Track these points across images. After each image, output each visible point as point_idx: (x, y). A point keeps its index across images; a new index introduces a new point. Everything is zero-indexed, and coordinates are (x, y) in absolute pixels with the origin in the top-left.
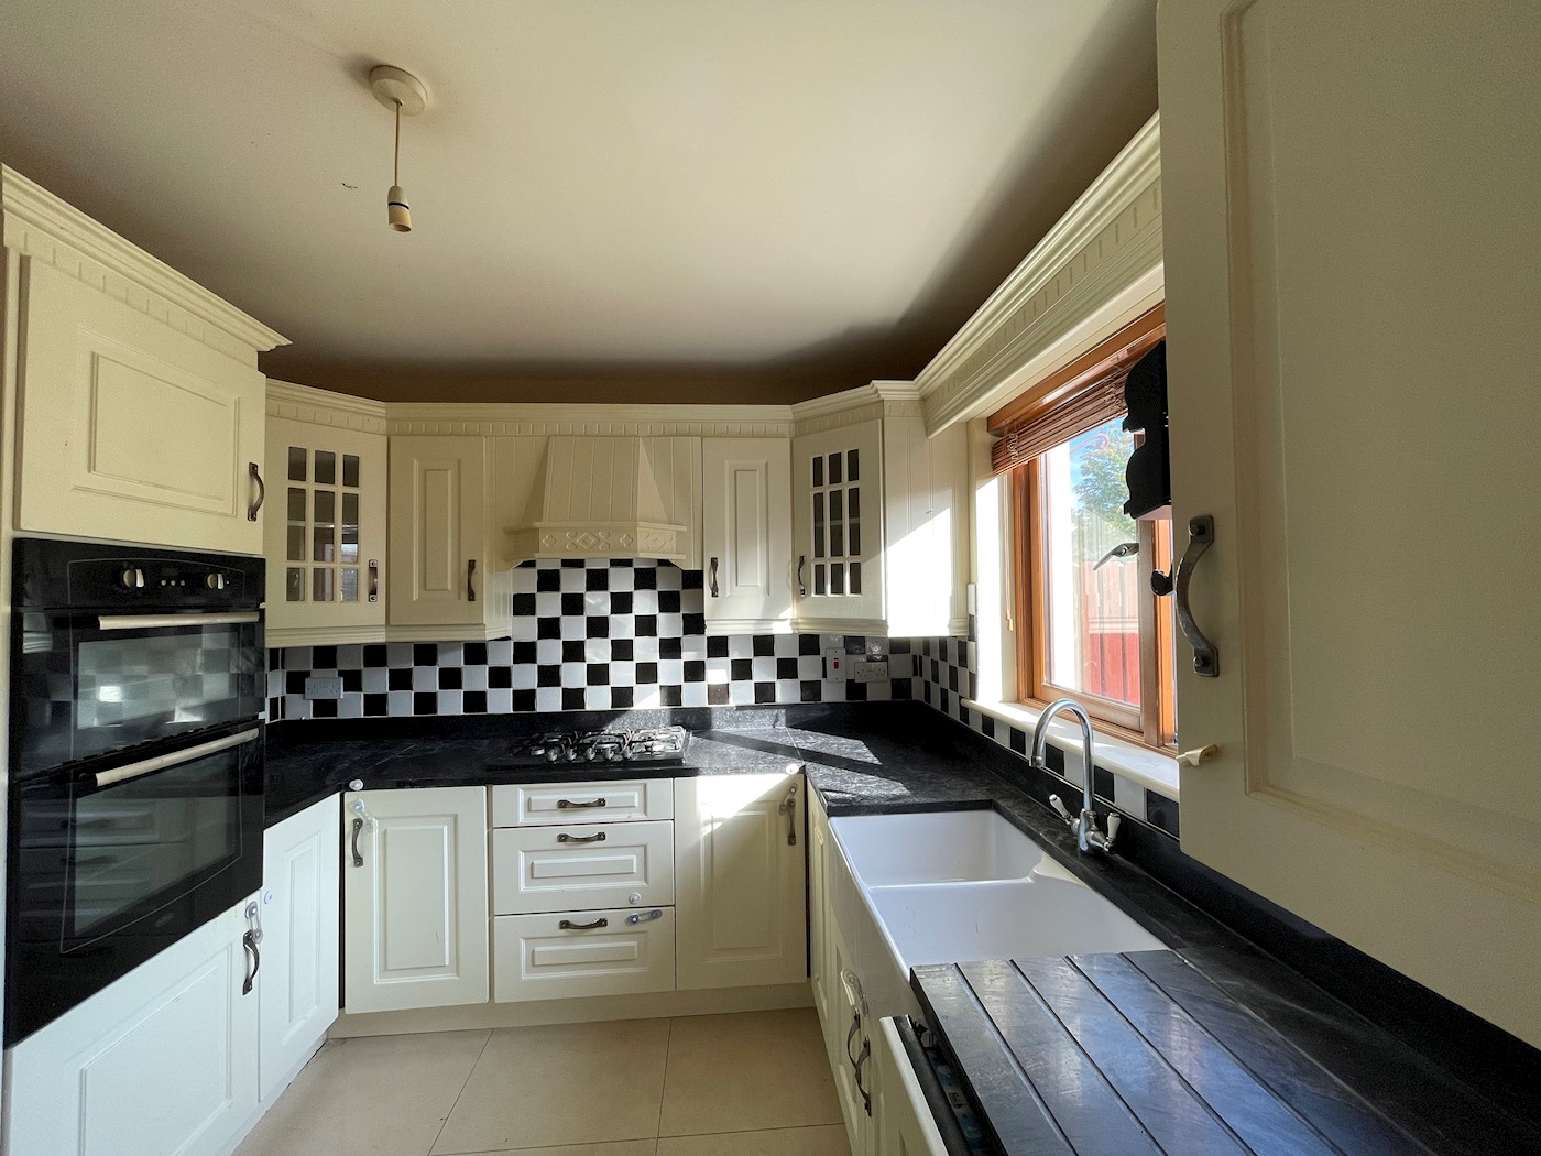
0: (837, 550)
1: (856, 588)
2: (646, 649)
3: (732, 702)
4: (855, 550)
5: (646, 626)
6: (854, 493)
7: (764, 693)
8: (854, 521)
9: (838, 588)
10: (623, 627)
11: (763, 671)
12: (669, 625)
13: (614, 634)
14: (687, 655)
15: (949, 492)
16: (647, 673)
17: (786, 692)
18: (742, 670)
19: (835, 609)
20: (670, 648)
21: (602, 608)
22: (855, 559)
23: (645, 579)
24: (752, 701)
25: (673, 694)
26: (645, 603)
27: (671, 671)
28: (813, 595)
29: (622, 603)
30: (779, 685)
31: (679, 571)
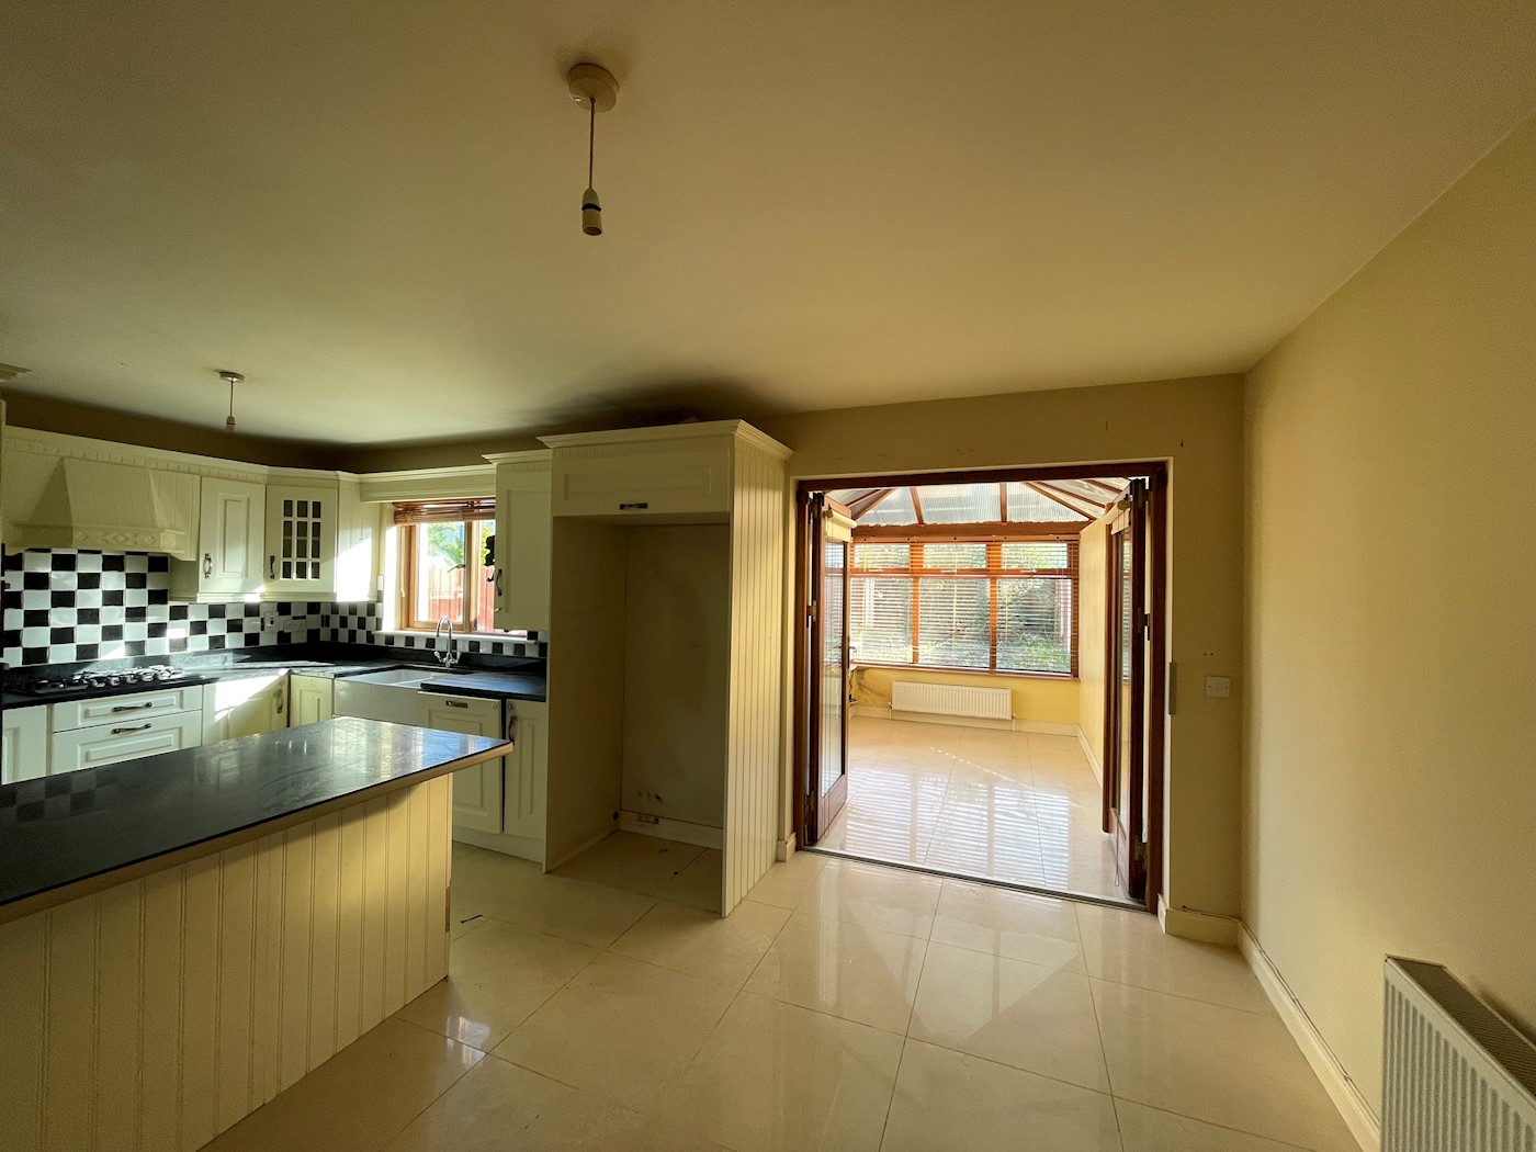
0: (302, 553)
1: (316, 575)
2: (113, 616)
3: (190, 650)
4: (316, 554)
5: (114, 598)
6: (317, 527)
7: (216, 642)
8: (316, 539)
9: (302, 573)
10: (91, 599)
11: (216, 628)
12: (136, 598)
13: (80, 605)
14: (151, 619)
15: (370, 530)
16: (112, 633)
17: (234, 641)
18: (199, 628)
19: (298, 588)
20: (136, 614)
21: (67, 582)
22: (316, 560)
23: (113, 563)
24: (207, 648)
25: (138, 647)
26: (112, 581)
27: (135, 631)
28: (281, 579)
29: (89, 581)
30: (228, 637)
31: (146, 558)
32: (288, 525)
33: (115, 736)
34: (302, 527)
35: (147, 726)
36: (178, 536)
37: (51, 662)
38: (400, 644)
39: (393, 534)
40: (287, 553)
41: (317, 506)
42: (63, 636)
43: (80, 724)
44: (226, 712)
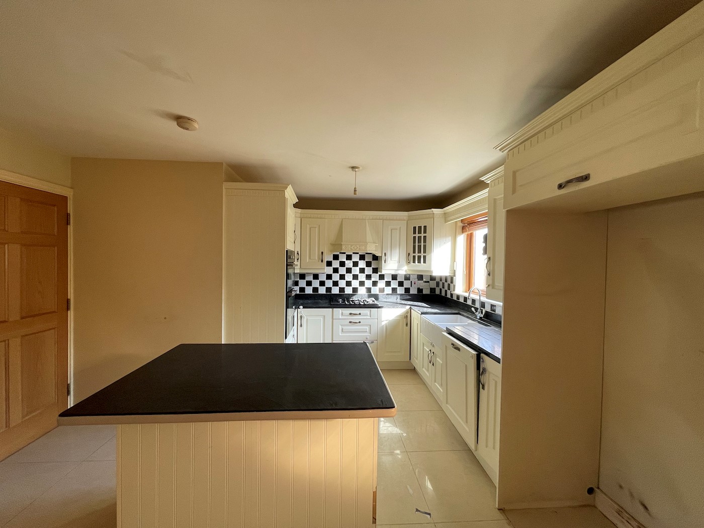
0: (419, 252)
1: (425, 262)
2: (362, 277)
3: (386, 292)
4: (425, 252)
5: (362, 271)
6: (425, 237)
7: (394, 290)
8: (425, 244)
9: (419, 262)
10: (356, 270)
11: (394, 284)
12: (368, 271)
13: (353, 273)
14: (373, 279)
15: (450, 238)
16: (362, 284)
17: (401, 290)
18: (388, 284)
19: (420, 267)
20: (369, 277)
21: (350, 264)
22: (425, 254)
23: (362, 257)
24: (391, 292)
25: (369, 290)
26: (362, 264)
27: (368, 283)
28: (412, 263)
29: (355, 264)
30: (398, 288)
31: (371, 255)
32: (414, 238)
33: (350, 324)
34: (420, 238)
35: (360, 322)
36: (376, 246)
37: (346, 293)
38: (462, 300)
39: (461, 239)
40: (414, 252)
41: (425, 227)
42: (349, 284)
43: (340, 317)
44: (387, 322)
